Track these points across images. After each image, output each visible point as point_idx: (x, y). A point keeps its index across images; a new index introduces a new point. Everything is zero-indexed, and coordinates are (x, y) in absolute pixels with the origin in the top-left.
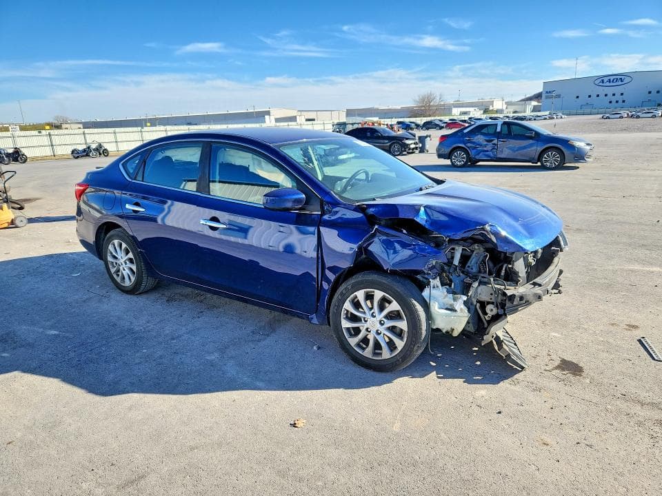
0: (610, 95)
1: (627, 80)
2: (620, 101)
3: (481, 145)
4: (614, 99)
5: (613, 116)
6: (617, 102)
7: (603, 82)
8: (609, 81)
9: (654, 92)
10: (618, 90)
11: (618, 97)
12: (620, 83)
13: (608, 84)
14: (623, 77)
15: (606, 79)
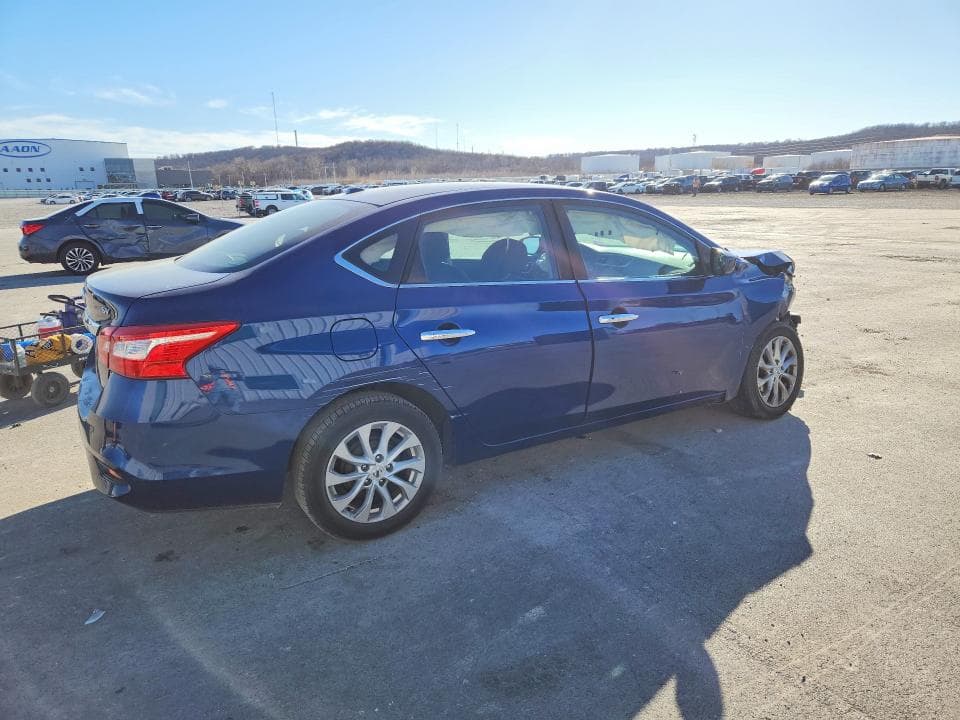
0: (24, 170)
1: (43, 150)
2: (44, 180)
3: (116, 237)
4: (33, 176)
5: (59, 201)
6: (39, 180)
7: (7, 151)
8: (17, 149)
9: (87, 169)
10: (36, 163)
11: (37, 173)
12: (34, 153)
13: (15, 153)
14: (36, 146)
15: (11, 146)
